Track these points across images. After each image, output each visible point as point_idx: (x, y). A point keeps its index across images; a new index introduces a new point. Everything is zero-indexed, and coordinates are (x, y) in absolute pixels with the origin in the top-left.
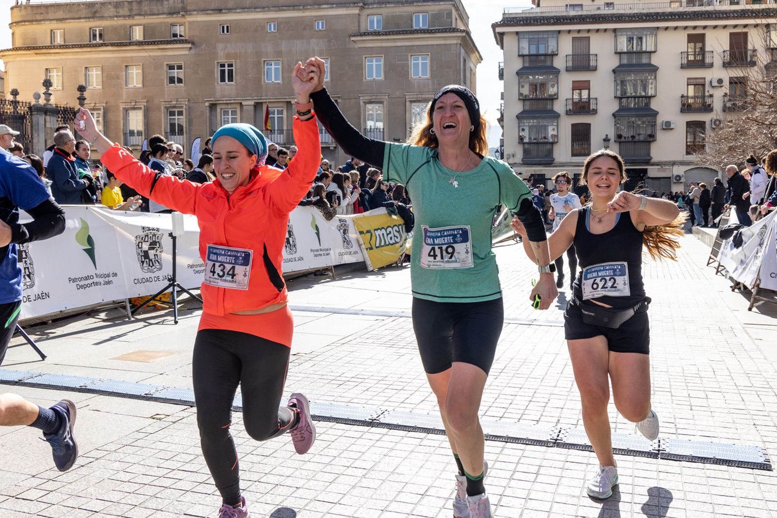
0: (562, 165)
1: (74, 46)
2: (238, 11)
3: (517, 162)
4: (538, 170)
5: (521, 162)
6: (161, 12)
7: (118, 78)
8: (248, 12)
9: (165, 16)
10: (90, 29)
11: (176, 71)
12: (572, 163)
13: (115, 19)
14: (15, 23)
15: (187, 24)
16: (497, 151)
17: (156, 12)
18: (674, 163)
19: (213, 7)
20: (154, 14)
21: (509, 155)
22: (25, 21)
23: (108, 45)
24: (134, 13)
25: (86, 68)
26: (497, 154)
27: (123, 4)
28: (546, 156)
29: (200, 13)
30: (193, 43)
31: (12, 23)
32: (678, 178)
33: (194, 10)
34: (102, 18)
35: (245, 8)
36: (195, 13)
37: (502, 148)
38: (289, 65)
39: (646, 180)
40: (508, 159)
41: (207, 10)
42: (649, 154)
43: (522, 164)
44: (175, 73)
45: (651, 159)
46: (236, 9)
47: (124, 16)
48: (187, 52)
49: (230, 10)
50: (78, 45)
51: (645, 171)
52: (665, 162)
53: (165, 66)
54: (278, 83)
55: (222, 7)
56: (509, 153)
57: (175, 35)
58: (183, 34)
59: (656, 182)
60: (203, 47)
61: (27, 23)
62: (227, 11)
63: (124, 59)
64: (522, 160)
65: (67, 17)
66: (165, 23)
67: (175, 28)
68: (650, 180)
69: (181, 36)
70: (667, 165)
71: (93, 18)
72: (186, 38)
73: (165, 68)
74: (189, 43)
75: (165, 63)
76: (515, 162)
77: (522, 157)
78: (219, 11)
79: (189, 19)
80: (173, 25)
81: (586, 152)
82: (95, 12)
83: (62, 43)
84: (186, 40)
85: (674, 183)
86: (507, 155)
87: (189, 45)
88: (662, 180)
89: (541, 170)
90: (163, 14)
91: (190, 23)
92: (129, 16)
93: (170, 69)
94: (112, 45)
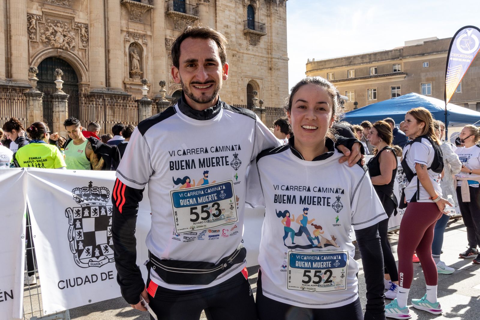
1: (340, 81)
2: (434, 54)
6: (387, 58)
7: (364, 96)
8: (440, 54)
9: (390, 60)
10: (348, 71)
11: (396, 90)
13: (362, 64)
14: (309, 71)
15: (403, 64)
17: (385, 59)
19: (418, 53)
20: (383, 60)
22: (314, 70)
23: (358, 79)
24: (372, 60)
25: (346, 92)
27: (366, 56)
29: (411, 57)
30: (407, 74)
31: (307, 72)
33: (408, 56)
34: (355, 64)
35: (439, 52)
36: (408, 57)
38: (466, 82)
41: (415, 55)
44: (396, 91)
46: (433, 52)
47: (367, 63)
48: (403, 79)
49: (429, 54)
50: (342, 80)
53: (390, 88)
54: (460, 93)
55: (425, 53)
57: (395, 70)
58: (400, 69)
60: (413, 76)
61: (315, 71)
62: (428, 54)
63: (367, 86)
65: (335, 66)
66: (389, 64)
67: (395, 66)
69: (399, 70)
71: (350, 65)
72: (402, 72)
73: (390, 89)
74: (405, 74)
75: (390, 86)
78: (423, 55)
79: (404, 61)
80: (394, 65)
82: (351, 62)
83: (333, 80)
84: (402, 73)
87: (405, 75)
90: (389, 59)
91: (405, 63)
92: (369, 62)
93: (393, 89)
94: (361, 78)
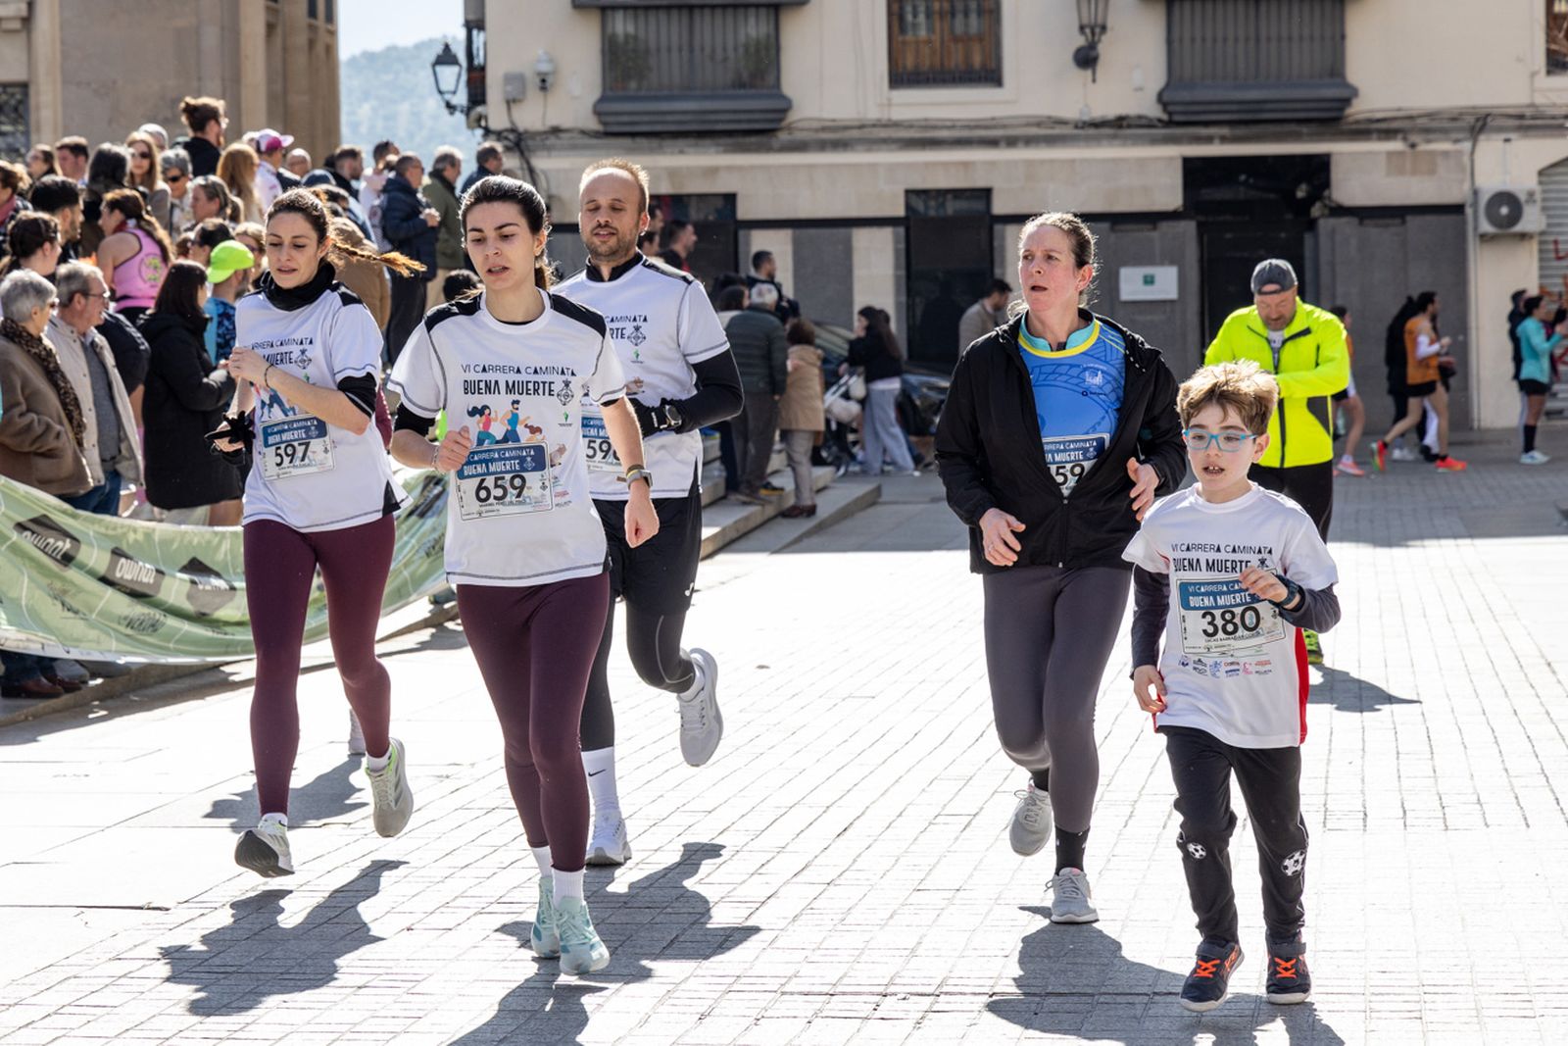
0: (836, 138)
3: (566, 123)
4: (691, 172)
5: (593, 124)
12: (896, 125)
16: (446, 57)
18: (1479, 124)
21: (515, 80)
26: (449, 75)
28: (742, 86)
32: (1507, 207)
37: (479, 38)
39: (1325, 225)
40: (510, 102)
42: (1336, 69)
43: (596, 135)
45: (1346, 102)
51: (1318, 169)
52: (1431, 115)
56: (515, 67)
59: (1381, 236)
64: (598, 112)
68: (1345, 224)
70: (1444, 133)
76: (553, 120)
77: (596, 94)
81: (977, 60)
85: (1484, 238)
86: (509, 79)
88: (1412, 221)
89: (713, 171)
